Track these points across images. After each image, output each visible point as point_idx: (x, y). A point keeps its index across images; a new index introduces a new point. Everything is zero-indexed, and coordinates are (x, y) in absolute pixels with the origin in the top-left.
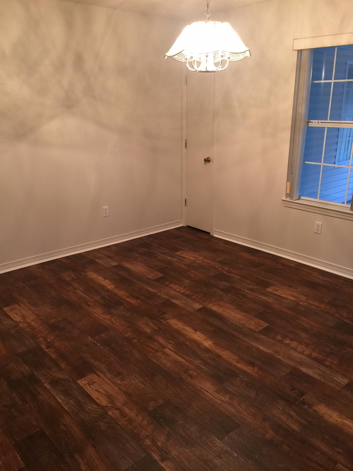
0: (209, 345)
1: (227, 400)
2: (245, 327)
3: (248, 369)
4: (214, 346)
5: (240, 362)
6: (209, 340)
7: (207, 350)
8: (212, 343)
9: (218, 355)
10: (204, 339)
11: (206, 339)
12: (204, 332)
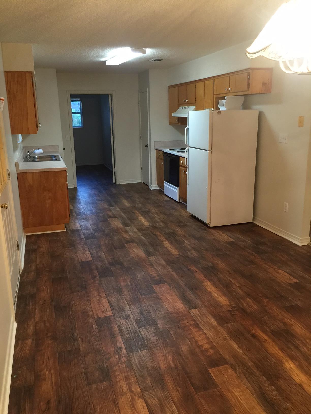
0: (288, 363)
1: (286, 319)
2: (238, 374)
3: (260, 333)
4: (284, 360)
5: (264, 340)
6: (288, 369)
7: (292, 358)
8: (285, 364)
9: (282, 351)
10: (292, 371)
11: (291, 371)
12: (290, 381)
